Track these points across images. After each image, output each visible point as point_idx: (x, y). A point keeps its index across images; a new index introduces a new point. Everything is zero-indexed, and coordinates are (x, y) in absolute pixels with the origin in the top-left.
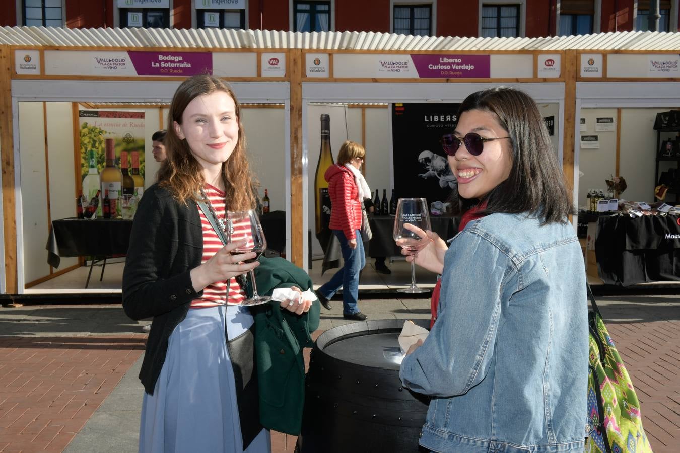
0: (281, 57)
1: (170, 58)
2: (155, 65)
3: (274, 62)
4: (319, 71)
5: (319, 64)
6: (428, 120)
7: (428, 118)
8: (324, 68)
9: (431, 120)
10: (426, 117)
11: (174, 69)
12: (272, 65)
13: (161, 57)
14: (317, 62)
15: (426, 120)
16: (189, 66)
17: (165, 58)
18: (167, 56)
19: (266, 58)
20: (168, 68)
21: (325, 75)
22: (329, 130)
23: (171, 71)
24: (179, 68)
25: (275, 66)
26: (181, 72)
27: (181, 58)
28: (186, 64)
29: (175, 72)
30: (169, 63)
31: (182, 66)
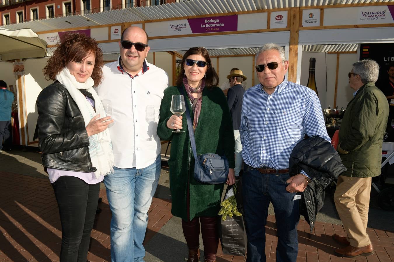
0: (285, 14)
1: (212, 21)
2: (202, 26)
3: (279, 18)
4: (312, 22)
5: (312, 17)
6: (386, 60)
7: (386, 59)
8: (316, 20)
9: (389, 60)
10: (385, 58)
11: (214, 27)
12: (278, 20)
13: (206, 21)
14: (311, 16)
15: (385, 60)
16: (223, 25)
17: (209, 21)
18: (210, 20)
19: (274, 15)
20: (210, 27)
21: (318, 24)
22: (315, 68)
23: (212, 29)
24: (217, 27)
25: (280, 21)
26: (218, 29)
27: (218, 21)
28: (221, 24)
29: (215, 29)
30: (211, 24)
31: (218, 25)
